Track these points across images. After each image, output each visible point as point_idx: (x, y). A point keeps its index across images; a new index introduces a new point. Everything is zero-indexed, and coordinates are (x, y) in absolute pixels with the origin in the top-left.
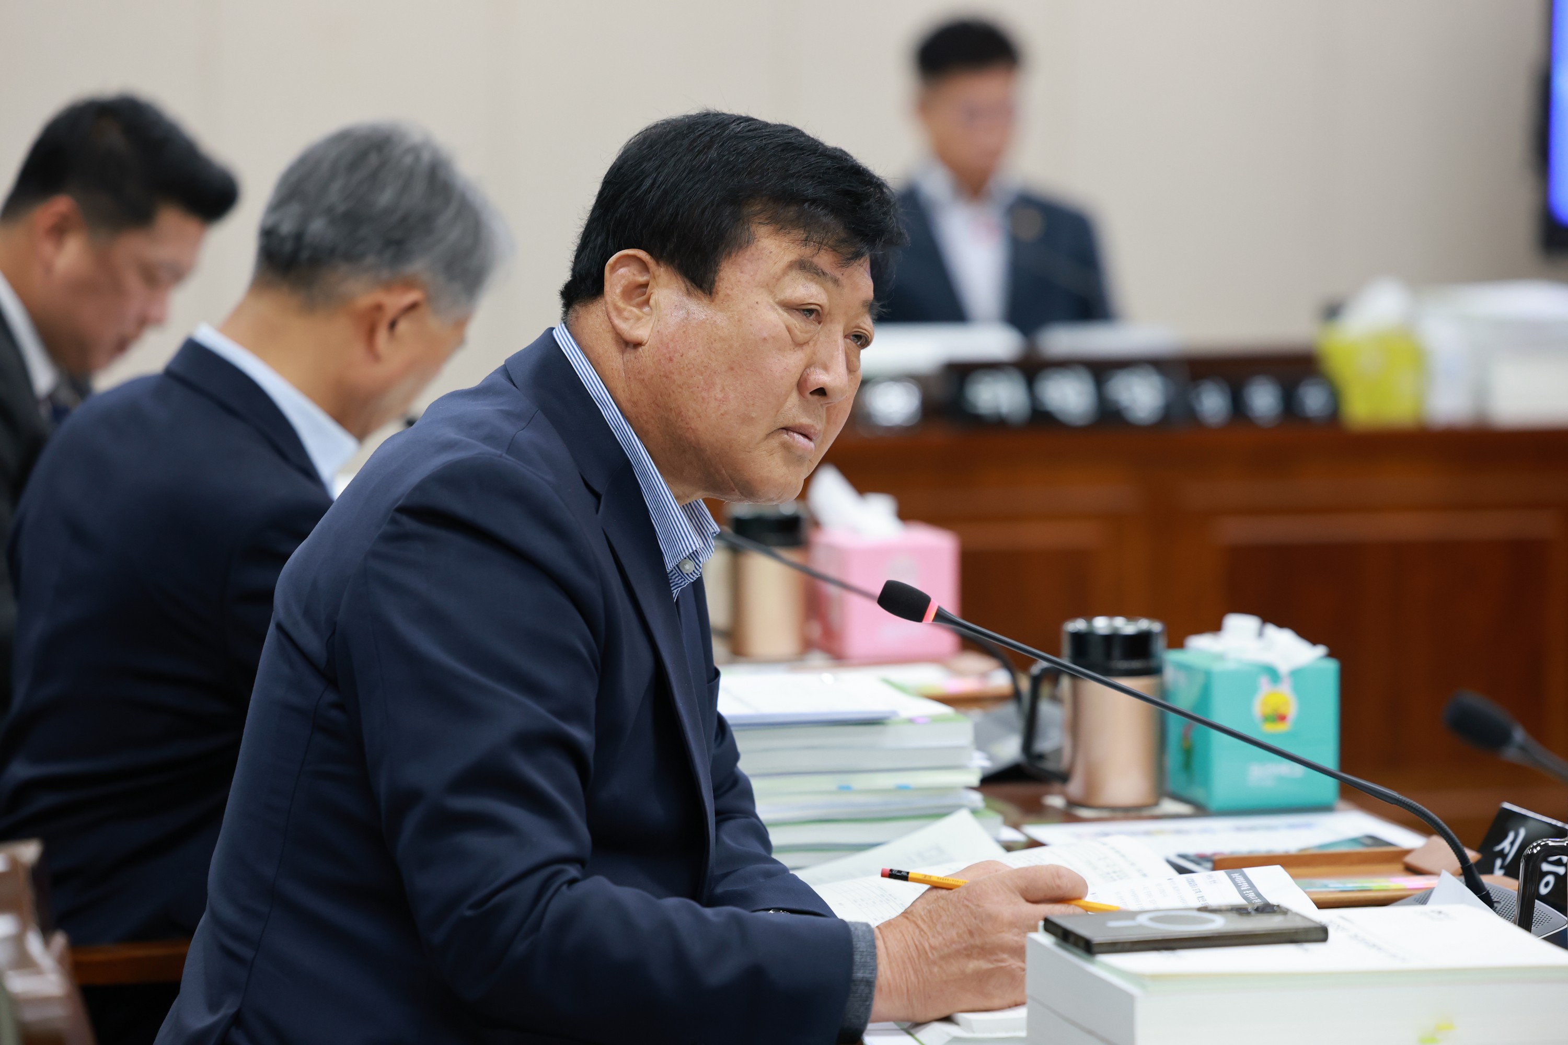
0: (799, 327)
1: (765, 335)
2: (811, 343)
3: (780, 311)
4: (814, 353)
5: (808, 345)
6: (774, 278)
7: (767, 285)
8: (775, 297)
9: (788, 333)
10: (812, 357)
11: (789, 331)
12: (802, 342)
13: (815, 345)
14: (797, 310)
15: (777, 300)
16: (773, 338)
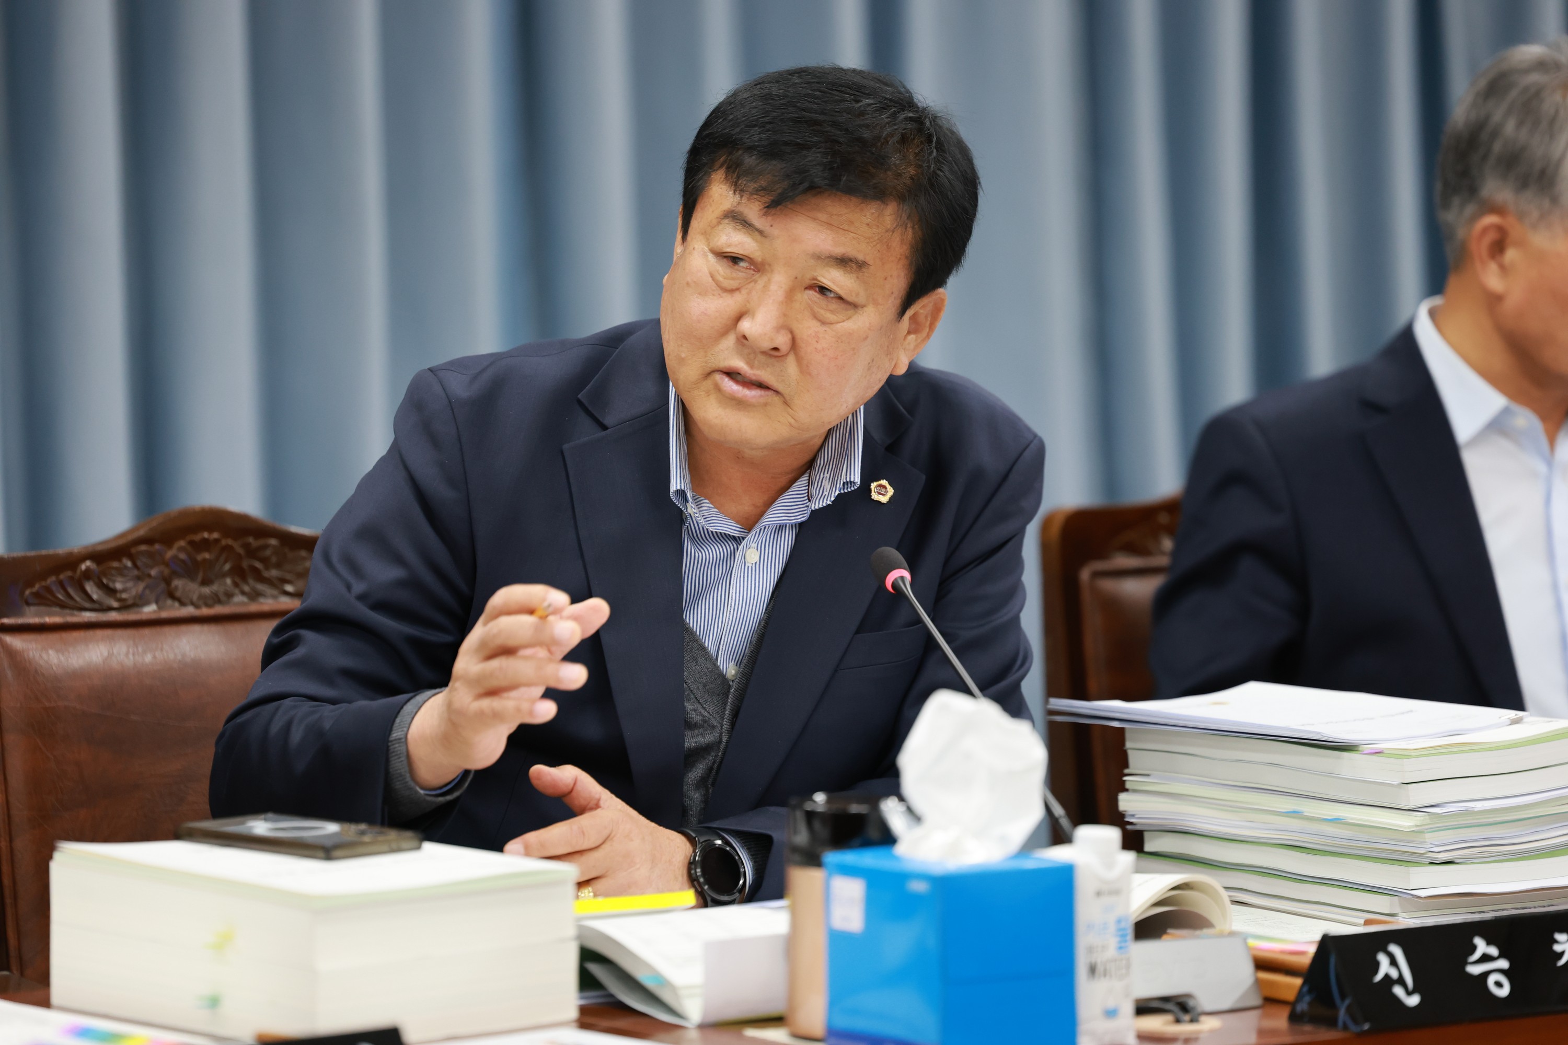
0: (723, 273)
1: (689, 279)
2: (744, 291)
3: (711, 257)
4: (748, 302)
5: (740, 292)
6: (709, 226)
7: (705, 232)
8: (708, 245)
9: (710, 279)
10: (746, 305)
11: (712, 277)
12: (729, 287)
13: (749, 293)
14: (725, 257)
15: (710, 247)
16: (695, 282)
